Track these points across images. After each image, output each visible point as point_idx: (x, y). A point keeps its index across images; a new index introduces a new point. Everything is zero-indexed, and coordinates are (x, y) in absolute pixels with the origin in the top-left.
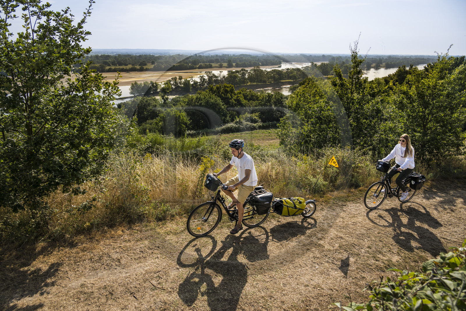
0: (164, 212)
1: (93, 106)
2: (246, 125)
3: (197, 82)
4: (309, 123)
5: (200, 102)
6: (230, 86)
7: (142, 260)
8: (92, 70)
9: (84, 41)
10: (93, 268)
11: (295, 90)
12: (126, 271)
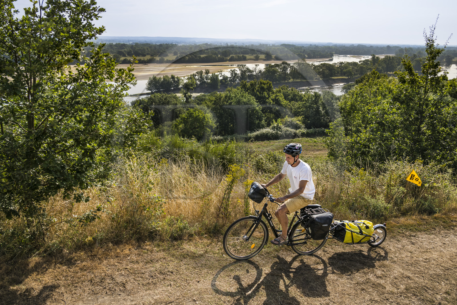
0: (181, 230)
1: (103, 96)
2: (286, 131)
3: (227, 77)
4: (368, 129)
5: (229, 101)
6: (268, 83)
7: (152, 286)
8: (105, 54)
9: (97, 19)
10: (93, 291)
11: (350, 89)
12: (132, 299)
